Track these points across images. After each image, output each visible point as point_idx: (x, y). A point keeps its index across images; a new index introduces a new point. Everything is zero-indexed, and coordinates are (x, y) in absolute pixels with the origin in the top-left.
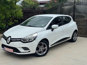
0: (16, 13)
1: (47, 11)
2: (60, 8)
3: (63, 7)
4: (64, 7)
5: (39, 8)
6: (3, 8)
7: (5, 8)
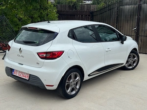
0: (47, 15)
1: (95, 13)
2: (116, 8)
3: (121, 7)
4: (123, 7)
5: (82, 6)
6: (28, 8)
7: (32, 7)
